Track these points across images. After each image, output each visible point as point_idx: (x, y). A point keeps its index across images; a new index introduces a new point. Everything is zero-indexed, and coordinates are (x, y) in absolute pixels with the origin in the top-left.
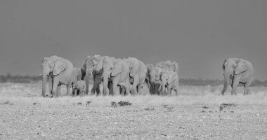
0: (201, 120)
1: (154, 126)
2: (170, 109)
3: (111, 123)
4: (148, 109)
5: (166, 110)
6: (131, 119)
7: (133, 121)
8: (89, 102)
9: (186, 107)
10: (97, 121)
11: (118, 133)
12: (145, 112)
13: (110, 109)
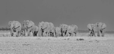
0: (110, 46)
1: (93, 48)
2: (98, 42)
3: (77, 46)
4: (90, 42)
5: (97, 42)
6: (84, 45)
7: (85, 46)
8: (68, 39)
9: (104, 41)
10: (71, 46)
11: (79, 50)
12: (89, 42)
13: (76, 41)
